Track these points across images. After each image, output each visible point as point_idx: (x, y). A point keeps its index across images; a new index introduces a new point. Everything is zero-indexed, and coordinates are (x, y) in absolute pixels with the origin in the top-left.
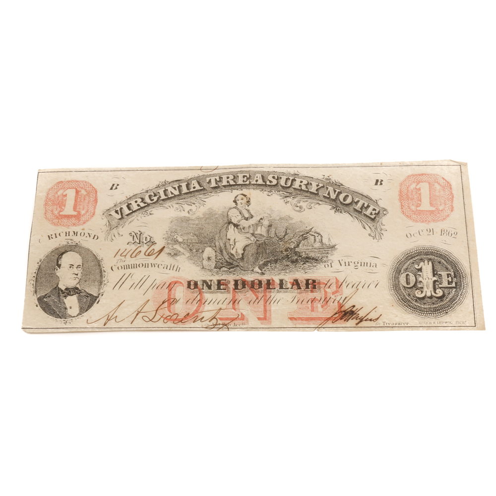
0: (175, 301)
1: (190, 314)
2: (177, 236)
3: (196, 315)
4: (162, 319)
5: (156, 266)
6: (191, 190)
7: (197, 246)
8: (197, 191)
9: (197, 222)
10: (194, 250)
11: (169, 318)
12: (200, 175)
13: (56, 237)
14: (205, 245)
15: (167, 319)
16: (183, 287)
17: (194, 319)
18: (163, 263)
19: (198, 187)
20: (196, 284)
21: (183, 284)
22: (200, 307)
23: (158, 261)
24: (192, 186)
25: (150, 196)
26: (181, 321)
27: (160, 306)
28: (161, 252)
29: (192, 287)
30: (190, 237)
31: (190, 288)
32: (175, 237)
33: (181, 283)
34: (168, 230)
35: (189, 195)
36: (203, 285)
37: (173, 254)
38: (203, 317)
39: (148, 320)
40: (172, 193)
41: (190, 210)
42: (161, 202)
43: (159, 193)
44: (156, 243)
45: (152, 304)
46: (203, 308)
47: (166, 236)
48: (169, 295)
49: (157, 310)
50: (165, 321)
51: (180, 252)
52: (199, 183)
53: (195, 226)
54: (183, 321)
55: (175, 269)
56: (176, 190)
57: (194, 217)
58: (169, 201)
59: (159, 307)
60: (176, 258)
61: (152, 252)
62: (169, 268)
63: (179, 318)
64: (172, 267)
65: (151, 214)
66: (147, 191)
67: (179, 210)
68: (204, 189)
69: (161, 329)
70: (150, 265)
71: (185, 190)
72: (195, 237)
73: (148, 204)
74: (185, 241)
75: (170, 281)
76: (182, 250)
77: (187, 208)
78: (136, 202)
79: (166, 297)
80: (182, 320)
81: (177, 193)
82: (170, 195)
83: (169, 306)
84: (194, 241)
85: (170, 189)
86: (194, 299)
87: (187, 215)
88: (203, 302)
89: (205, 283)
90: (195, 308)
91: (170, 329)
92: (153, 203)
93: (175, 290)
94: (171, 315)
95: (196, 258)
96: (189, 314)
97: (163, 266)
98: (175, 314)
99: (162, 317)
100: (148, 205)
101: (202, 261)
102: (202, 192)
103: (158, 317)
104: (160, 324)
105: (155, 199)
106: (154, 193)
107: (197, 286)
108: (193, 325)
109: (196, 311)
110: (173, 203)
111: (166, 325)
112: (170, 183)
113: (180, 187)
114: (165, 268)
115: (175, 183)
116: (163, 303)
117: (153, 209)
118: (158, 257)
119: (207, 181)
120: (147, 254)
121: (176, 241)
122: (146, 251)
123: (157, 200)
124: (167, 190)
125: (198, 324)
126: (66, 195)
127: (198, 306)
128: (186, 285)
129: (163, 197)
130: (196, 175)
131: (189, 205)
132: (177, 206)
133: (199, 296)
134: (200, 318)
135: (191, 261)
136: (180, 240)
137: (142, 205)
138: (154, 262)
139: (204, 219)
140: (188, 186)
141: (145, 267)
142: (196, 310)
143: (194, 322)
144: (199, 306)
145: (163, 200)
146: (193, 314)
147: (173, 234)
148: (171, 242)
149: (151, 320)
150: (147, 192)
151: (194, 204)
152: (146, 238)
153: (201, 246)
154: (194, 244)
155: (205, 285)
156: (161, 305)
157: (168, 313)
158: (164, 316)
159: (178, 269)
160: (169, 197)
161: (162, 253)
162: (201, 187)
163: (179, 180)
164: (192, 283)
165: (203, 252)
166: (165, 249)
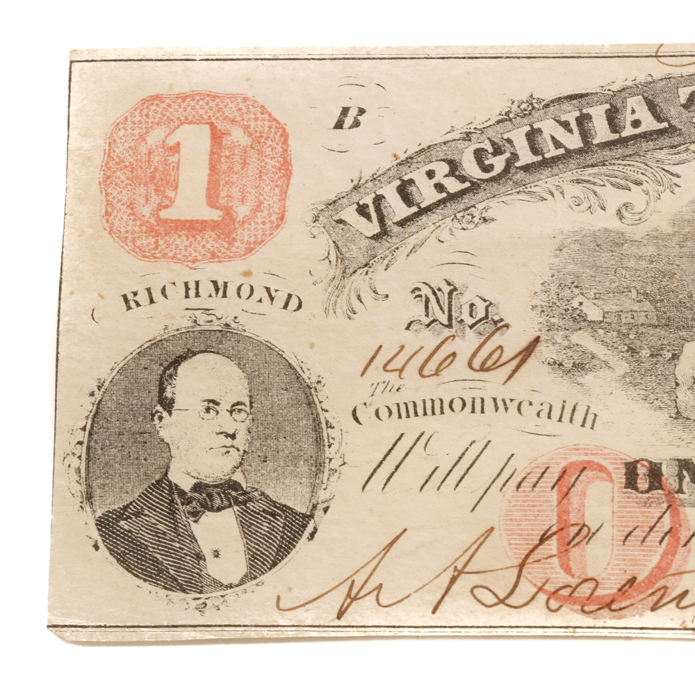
0: (585, 533)
1: (640, 578)
2: (580, 298)
3: (660, 584)
4: (542, 597)
5: (513, 407)
6: (624, 134)
7: (654, 337)
8: (647, 136)
9: (650, 250)
10: (645, 353)
11: (565, 592)
12: (657, 76)
13: (152, 301)
14: (683, 333)
15: (559, 597)
16: (610, 485)
17: (655, 598)
18: (536, 399)
19: (649, 123)
20: (655, 473)
21: (609, 474)
22: (674, 554)
23: (518, 389)
24: (629, 118)
25: (479, 155)
26: (608, 606)
27: (532, 551)
28: (529, 356)
29: (643, 484)
30: (628, 303)
31: (636, 489)
32: (575, 304)
33: (601, 468)
34: (547, 278)
35: (620, 151)
36: (681, 478)
37: (568, 365)
38: (686, 593)
39: (491, 599)
40: (558, 144)
41: (626, 205)
42: (520, 176)
43: (509, 141)
44: (507, 326)
45: (505, 543)
46: (685, 561)
47: (541, 300)
48: (563, 513)
49: (521, 566)
50: (554, 604)
51: (593, 357)
52: (652, 106)
53: (643, 264)
54: (614, 607)
55: (579, 417)
56: (570, 131)
57: (639, 232)
58: (546, 172)
59: (528, 556)
60: (580, 380)
61: (496, 356)
62: (556, 414)
63: (599, 592)
64: (568, 410)
65: (485, 220)
66: (468, 134)
67: (585, 205)
68: (671, 130)
69: (539, 632)
70: (489, 405)
71: (601, 131)
72: (647, 306)
73: (473, 183)
74: (612, 319)
75: (564, 463)
76: (600, 351)
77: (613, 198)
78: (430, 174)
79: (550, 519)
80: (613, 601)
81: (573, 141)
82: (552, 152)
83: (564, 551)
84: (642, 320)
85: (549, 128)
86: (652, 529)
87: (615, 224)
88: (683, 539)
89: (688, 470)
90: (655, 560)
91: (571, 634)
92: (493, 179)
93: (584, 494)
94: (574, 582)
95: (651, 381)
96: (634, 579)
97: (537, 407)
98: (586, 580)
99: (540, 589)
100: (475, 186)
101: (673, 391)
102: (666, 141)
103: (526, 589)
104: (536, 615)
105: (499, 163)
106: (493, 143)
107: (660, 481)
108: (650, 619)
109: (661, 570)
110: (563, 178)
111: (556, 620)
112: (547, 106)
113: (583, 120)
114: (544, 414)
115: (566, 106)
116: (543, 540)
117: (493, 203)
118: (516, 375)
119: (683, 101)
120: (477, 363)
121: (579, 320)
122: (474, 355)
123: (507, 170)
124: (539, 131)
125: (668, 616)
126: (176, 148)
127: (665, 554)
128: (620, 476)
129: (526, 157)
130: (642, 78)
131: (619, 187)
132: (577, 190)
133: (667, 518)
134: (674, 594)
135: (633, 392)
136: (594, 314)
137: (453, 186)
138: (502, 393)
139: (677, 239)
140: (612, 117)
141: (473, 412)
142: (658, 567)
143: (653, 609)
144: (670, 554)
145: (526, 168)
146: (651, 579)
147: (566, 293)
148: (562, 322)
149: (502, 601)
150: (467, 137)
151: (638, 183)
152: (472, 305)
153: (669, 336)
154: (642, 329)
155: (687, 479)
156: (536, 547)
157: (561, 578)
158: (548, 587)
159: (590, 421)
160: (547, 156)
161: (531, 362)
162: (659, 119)
163: (581, 96)
164: (642, 470)
165: (675, 357)
166: (541, 347)
